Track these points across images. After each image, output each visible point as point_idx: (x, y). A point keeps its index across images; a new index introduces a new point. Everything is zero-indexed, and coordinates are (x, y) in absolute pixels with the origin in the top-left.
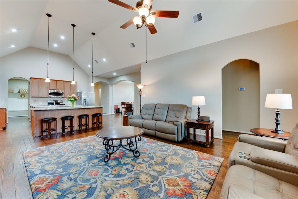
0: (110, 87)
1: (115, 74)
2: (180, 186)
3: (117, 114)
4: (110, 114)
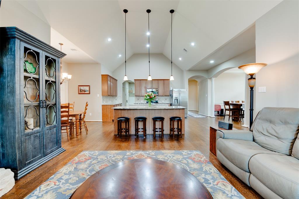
0: (209, 81)
1: (212, 62)
3: (219, 117)
4: (208, 116)
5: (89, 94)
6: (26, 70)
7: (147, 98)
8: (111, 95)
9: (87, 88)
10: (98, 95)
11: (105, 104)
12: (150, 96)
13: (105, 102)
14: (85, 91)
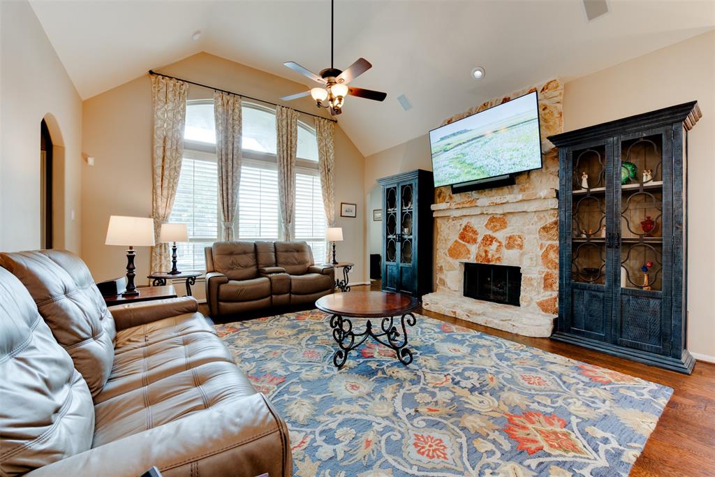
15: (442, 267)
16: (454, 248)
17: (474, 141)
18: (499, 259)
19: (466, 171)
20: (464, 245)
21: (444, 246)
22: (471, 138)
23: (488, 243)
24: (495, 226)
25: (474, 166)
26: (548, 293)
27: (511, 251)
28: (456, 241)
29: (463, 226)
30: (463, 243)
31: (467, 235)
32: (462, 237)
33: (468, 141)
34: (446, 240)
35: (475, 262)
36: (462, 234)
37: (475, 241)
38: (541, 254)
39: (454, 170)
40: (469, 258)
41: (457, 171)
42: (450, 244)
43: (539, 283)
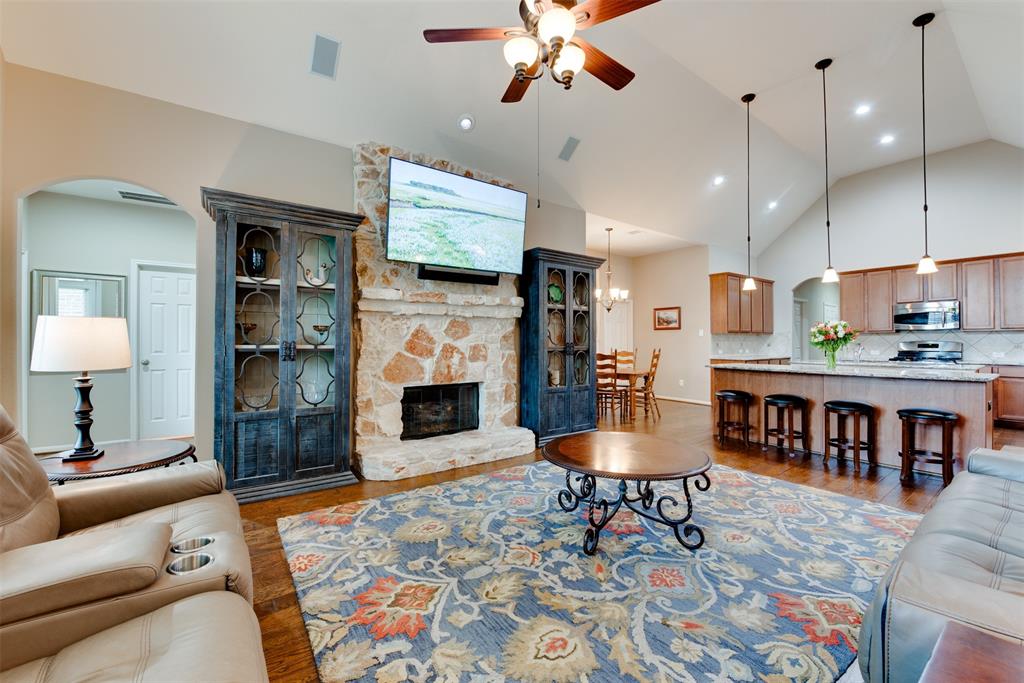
2: (389, 606)
5: (679, 328)
6: (550, 299)
7: (816, 340)
8: (743, 332)
9: (673, 315)
10: (701, 333)
11: (721, 355)
12: (826, 334)
13: (724, 353)
14: (668, 322)
15: (369, 400)
16: (395, 366)
17: (461, 213)
18: (462, 376)
19: (445, 250)
20: (414, 360)
21: (374, 363)
22: (459, 207)
23: (449, 355)
24: (456, 332)
25: (457, 248)
26: (508, 405)
27: (476, 364)
28: (399, 354)
29: (412, 331)
30: (412, 356)
31: (418, 344)
32: (411, 347)
33: (454, 209)
34: (378, 353)
35: (431, 383)
36: (411, 342)
37: (431, 353)
38: (502, 365)
39: (427, 242)
40: (421, 379)
41: (432, 246)
42: (387, 359)
43: (501, 397)
